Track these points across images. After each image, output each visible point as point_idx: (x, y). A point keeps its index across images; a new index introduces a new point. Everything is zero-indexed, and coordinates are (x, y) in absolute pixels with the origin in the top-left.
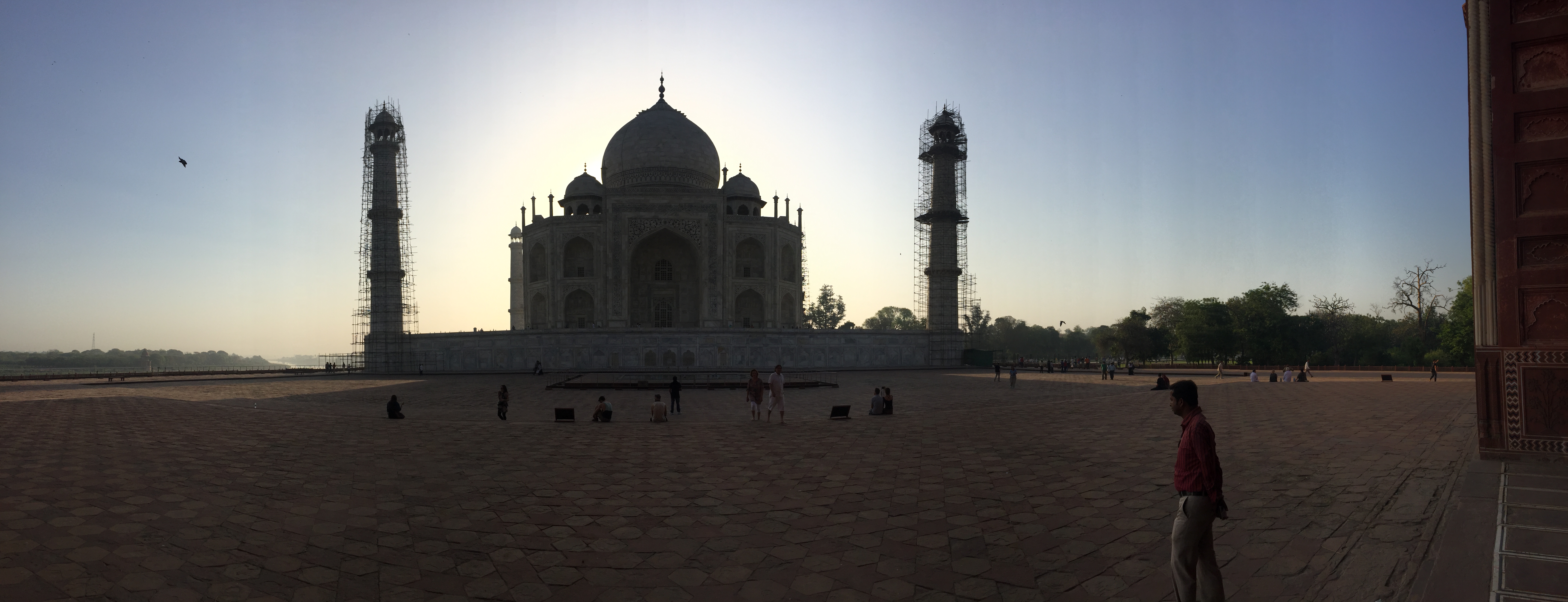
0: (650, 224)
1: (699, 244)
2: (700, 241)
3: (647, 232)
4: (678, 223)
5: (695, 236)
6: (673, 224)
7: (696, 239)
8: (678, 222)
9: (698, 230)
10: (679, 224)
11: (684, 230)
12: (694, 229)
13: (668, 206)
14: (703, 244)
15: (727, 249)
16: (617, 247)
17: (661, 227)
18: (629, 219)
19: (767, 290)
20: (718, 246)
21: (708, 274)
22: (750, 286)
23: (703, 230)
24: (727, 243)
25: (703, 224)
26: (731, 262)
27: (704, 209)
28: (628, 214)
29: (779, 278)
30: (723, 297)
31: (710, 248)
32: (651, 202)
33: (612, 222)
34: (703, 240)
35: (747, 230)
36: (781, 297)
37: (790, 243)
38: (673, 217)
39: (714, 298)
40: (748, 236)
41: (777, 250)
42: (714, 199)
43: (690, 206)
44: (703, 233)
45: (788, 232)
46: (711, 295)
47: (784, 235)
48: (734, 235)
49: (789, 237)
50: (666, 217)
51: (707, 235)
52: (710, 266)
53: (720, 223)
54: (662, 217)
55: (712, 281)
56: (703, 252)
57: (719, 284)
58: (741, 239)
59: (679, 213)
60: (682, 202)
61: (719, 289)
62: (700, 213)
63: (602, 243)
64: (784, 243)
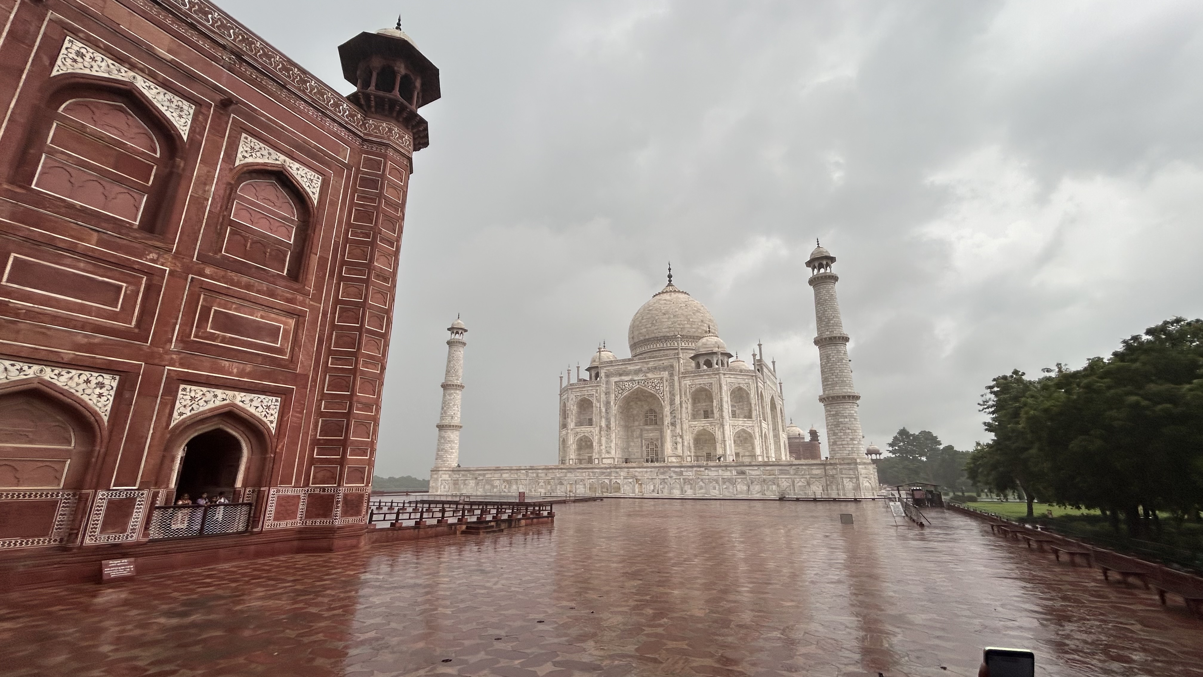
0: (629, 385)
1: (663, 396)
2: (663, 394)
3: (627, 391)
5: (659, 391)
7: (660, 393)
8: (647, 381)
9: (661, 385)
10: (648, 383)
11: (651, 387)
12: (659, 385)
13: (640, 370)
14: (665, 396)
15: (683, 398)
16: (608, 403)
17: (636, 386)
18: (615, 382)
19: (717, 429)
20: (676, 396)
21: (670, 419)
22: (703, 426)
23: (665, 385)
24: (683, 393)
25: (664, 381)
26: (687, 408)
27: (665, 369)
28: (614, 379)
29: (729, 417)
30: (681, 437)
31: (670, 399)
32: (629, 368)
33: (604, 386)
34: (665, 393)
35: (697, 382)
36: (731, 433)
37: (741, 386)
38: (644, 378)
39: (675, 438)
40: (699, 386)
41: (724, 394)
42: (671, 361)
43: (655, 368)
44: (665, 387)
45: (738, 377)
46: (673, 436)
47: (733, 380)
48: (688, 386)
49: (740, 381)
50: (639, 378)
51: (667, 389)
52: (671, 413)
53: (676, 378)
54: (636, 378)
55: (673, 424)
56: (665, 402)
57: (678, 427)
58: (693, 389)
59: (648, 375)
60: (649, 366)
61: (678, 430)
62: (662, 373)
63: (599, 401)
64: (734, 387)
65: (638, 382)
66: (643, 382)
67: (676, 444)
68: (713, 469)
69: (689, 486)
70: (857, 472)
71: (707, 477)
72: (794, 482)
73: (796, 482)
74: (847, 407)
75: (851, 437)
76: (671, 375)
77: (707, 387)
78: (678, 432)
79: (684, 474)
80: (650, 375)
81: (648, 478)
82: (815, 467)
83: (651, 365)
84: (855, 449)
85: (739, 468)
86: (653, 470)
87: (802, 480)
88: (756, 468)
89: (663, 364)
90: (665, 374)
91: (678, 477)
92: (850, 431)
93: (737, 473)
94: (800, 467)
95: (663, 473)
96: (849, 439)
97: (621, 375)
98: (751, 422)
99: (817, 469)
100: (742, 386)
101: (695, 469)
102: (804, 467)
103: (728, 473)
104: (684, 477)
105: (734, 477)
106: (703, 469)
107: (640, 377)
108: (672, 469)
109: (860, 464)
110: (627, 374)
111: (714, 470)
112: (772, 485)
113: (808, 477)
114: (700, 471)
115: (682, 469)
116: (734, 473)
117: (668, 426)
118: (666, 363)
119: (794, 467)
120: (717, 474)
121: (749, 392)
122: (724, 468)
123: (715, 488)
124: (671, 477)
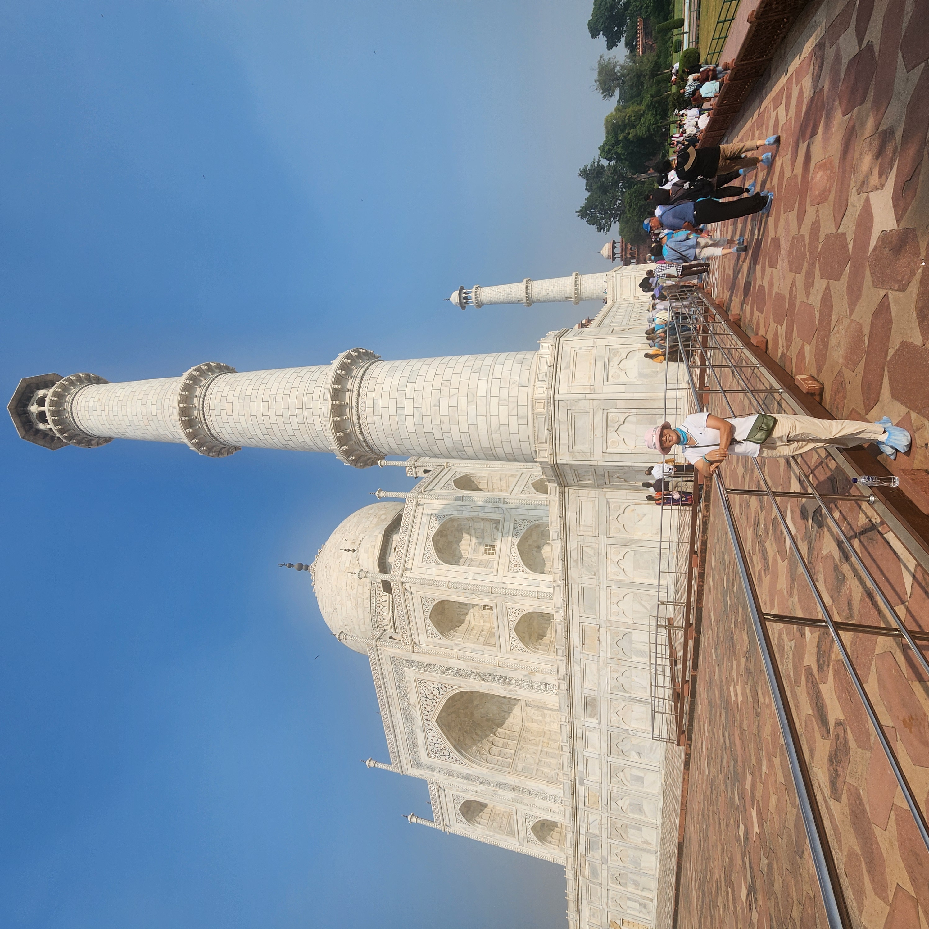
0: (433, 736)
1: (452, 687)
2: (447, 685)
3: (443, 742)
4: (426, 706)
5: (441, 690)
6: (428, 711)
7: (445, 689)
8: (424, 706)
9: (431, 684)
10: (428, 705)
11: (434, 701)
12: (430, 688)
13: (405, 712)
14: (451, 682)
15: (454, 652)
16: (468, 777)
17: (435, 727)
18: (428, 757)
19: (514, 605)
20: (450, 665)
21: (497, 685)
22: (510, 630)
23: (430, 678)
24: (443, 650)
25: (421, 677)
26: (474, 650)
27: (399, 672)
28: (424, 757)
29: (491, 573)
30: (533, 672)
31: (455, 674)
32: (402, 729)
33: (436, 774)
34: (445, 682)
35: (420, 622)
36: (525, 576)
37: (432, 533)
38: (418, 709)
39: (534, 684)
40: (429, 621)
41: (443, 579)
42: (383, 659)
43: (399, 687)
44: (434, 679)
45: (415, 538)
46: (531, 685)
47: (419, 551)
48: (430, 640)
49: (422, 537)
50: (420, 718)
51: (437, 675)
52: (484, 680)
53: (415, 658)
54: (419, 722)
55: (506, 681)
56: (463, 684)
57: (511, 674)
58: (436, 630)
59: (412, 704)
60: (395, 695)
61: (518, 675)
62: (407, 678)
63: (465, 791)
64: (432, 551)
65: (427, 720)
66: (427, 713)
67: (546, 684)
68: (581, 768)
69: (631, 831)
70: (583, 404)
71: (604, 786)
72: (621, 581)
73: (622, 577)
74: (370, 403)
75: (463, 401)
76: (410, 663)
77: (431, 607)
78: (522, 677)
79: (597, 832)
80: (413, 699)
81: (609, 905)
82: (572, 516)
83: (392, 691)
84: (504, 393)
85: (578, 709)
86: (583, 888)
87: (615, 559)
88: (576, 669)
89: (389, 672)
90: (410, 673)
91: (605, 846)
92: (444, 404)
93: (592, 716)
94: (573, 554)
95: (594, 872)
96: (472, 410)
97: (415, 745)
98: (507, 524)
99: (579, 512)
100: (435, 531)
101: (581, 805)
102: (573, 544)
103: (594, 738)
104: (605, 834)
105: (604, 728)
106: (581, 789)
107: (417, 713)
108: (582, 850)
109: (554, 388)
110: (413, 733)
111: (586, 765)
112: (631, 642)
113: (603, 540)
114: (587, 797)
115: (582, 831)
116: (591, 722)
117: (510, 691)
118: (387, 668)
119: (573, 573)
120: (597, 762)
121: (447, 518)
122: (579, 744)
123: (640, 780)
124: (604, 861)
